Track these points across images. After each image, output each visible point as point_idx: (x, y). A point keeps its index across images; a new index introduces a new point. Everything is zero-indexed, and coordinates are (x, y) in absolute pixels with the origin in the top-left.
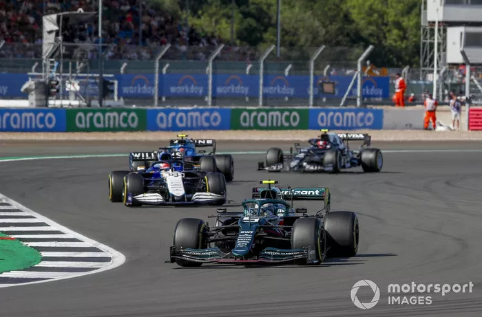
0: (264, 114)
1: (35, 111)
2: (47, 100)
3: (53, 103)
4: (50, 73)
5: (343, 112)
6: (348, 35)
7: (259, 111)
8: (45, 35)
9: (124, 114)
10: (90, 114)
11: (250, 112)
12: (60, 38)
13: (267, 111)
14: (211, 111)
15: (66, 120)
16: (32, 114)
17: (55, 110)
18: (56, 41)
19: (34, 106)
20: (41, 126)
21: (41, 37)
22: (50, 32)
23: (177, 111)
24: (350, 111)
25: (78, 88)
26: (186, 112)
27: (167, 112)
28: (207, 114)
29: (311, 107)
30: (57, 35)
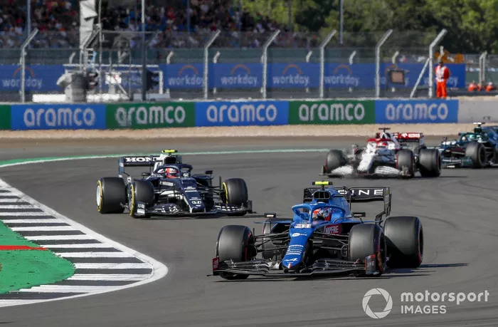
0: (325, 106)
1: (73, 107)
2: (85, 94)
3: (92, 97)
4: (89, 64)
5: (413, 103)
6: (420, 18)
7: (319, 103)
8: (83, 22)
9: (170, 108)
10: (132, 109)
11: (310, 104)
12: (99, 25)
13: (329, 104)
14: (267, 104)
16: (69, 110)
17: (94, 106)
18: (95, 28)
19: (71, 102)
20: (79, 124)
22: (88, 19)
23: (229, 104)
24: (421, 102)
25: (119, 80)
26: (239, 105)
27: (218, 105)
28: (262, 107)
29: (377, 98)
30: (96, 22)
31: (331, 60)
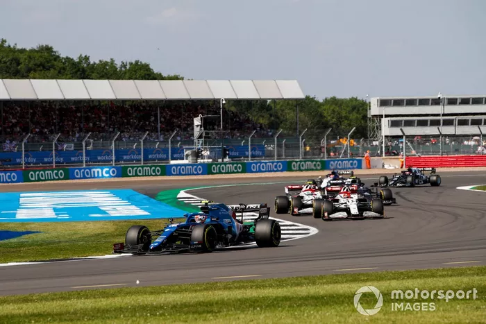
0: (303, 163)
1: (192, 165)
2: (197, 159)
3: (200, 161)
4: (198, 144)
5: (342, 161)
6: (323, 124)
7: (301, 161)
8: (195, 127)
9: (235, 165)
10: (219, 166)
11: (296, 162)
12: (203, 128)
13: (305, 162)
14: (278, 162)
15: (207, 169)
16: (191, 167)
17: (201, 164)
18: (201, 130)
19: (190, 163)
20: (195, 173)
21: (193, 129)
22: (197, 126)
23: (261, 163)
24: (345, 160)
25: (208, 153)
26: (266, 163)
27: (256, 163)
28: (275, 164)
29: (326, 159)
30: (201, 127)
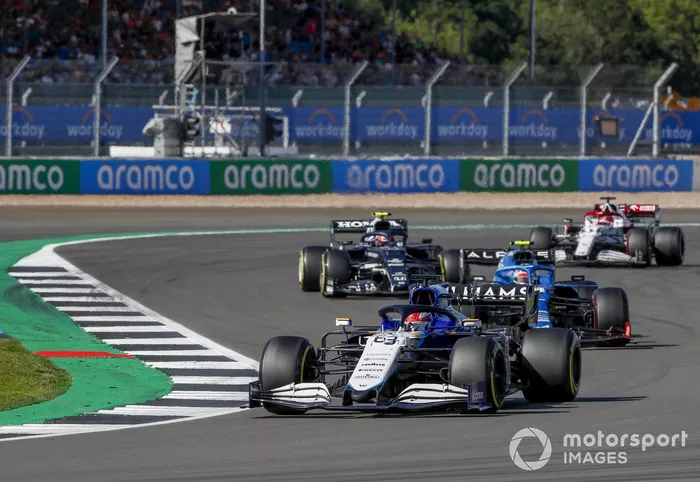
0: (510, 167)
1: (164, 164)
2: (181, 146)
3: (191, 151)
4: (187, 105)
5: (631, 164)
6: (639, 47)
7: (502, 163)
8: (179, 48)
9: (298, 167)
10: (246, 168)
11: (489, 164)
12: (202, 53)
13: (515, 164)
14: (430, 163)
15: (211, 178)
16: (159, 169)
17: (194, 162)
18: (196, 57)
19: (162, 156)
20: (173, 186)
21: (172, 52)
22: (187, 44)
23: (379, 163)
24: (642, 163)
25: (228, 128)
26: (392, 164)
27: (363, 165)
28: (423, 167)
29: (582, 157)
30: (197, 48)
31: (519, 103)
